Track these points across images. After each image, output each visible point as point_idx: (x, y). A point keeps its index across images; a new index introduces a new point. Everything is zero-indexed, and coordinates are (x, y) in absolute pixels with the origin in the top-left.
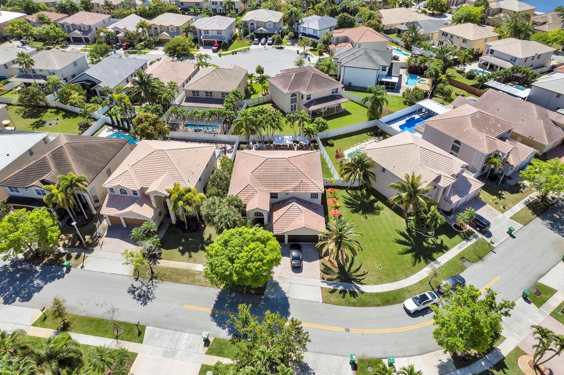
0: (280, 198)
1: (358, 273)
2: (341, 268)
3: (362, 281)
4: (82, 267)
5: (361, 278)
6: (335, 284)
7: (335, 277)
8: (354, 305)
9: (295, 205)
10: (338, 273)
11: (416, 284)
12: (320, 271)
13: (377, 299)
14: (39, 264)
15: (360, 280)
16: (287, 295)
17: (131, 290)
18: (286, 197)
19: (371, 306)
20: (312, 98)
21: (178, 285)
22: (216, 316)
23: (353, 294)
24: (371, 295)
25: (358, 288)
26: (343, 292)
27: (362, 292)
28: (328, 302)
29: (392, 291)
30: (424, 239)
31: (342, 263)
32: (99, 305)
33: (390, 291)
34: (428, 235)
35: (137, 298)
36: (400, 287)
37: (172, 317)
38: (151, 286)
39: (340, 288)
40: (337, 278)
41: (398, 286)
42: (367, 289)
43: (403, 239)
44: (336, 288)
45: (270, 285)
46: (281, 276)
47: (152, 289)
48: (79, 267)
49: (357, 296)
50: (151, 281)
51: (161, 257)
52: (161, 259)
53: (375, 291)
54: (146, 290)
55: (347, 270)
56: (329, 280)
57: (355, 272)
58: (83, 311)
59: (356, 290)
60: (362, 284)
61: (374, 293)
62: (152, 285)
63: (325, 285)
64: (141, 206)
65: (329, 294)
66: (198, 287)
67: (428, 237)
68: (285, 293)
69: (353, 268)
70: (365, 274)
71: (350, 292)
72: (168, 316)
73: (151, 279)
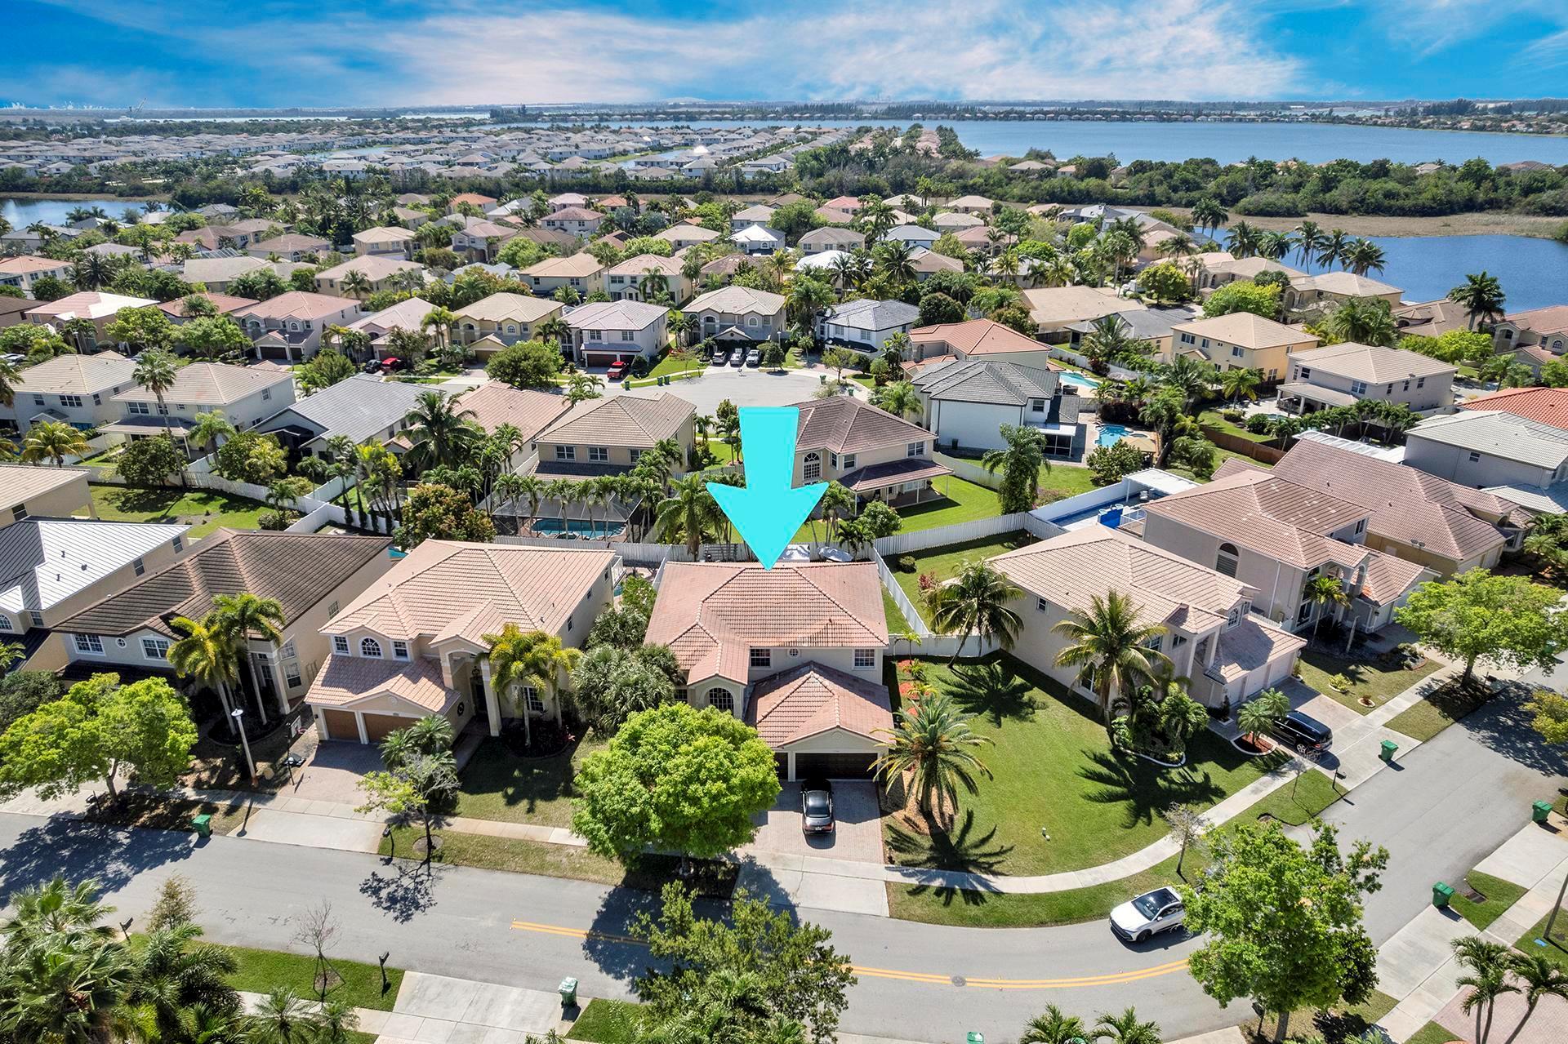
0: (777, 663)
1: (986, 849)
2: (940, 836)
3: (995, 868)
4: (242, 833)
5: (993, 860)
6: (922, 873)
7: (924, 857)
8: (976, 922)
9: (814, 679)
10: (931, 848)
11: (1141, 874)
12: (881, 843)
13: (1037, 909)
14: (126, 826)
15: (991, 865)
16: (794, 900)
17: (370, 887)
18: (792, 662)
19: (1023, 926)
20: (860, 463)
21: (498, 875)
22: (600, 947)
23: (973, 897)
24: (1023, 899)
25: (986, 885)
26: (946, 893)
27: (998, 894)
28: (905, 915)
29: (1080, 890)
30: (1160, 772)
31: (940, 825)
32: (281, 921)
33: (1074, 891)
34: (1167, 760)
35: (385, 905)
36: (1101, 881)
37: (479, 948)
38: (424, 878)
39: (938, 883)
40: (929, 860)
41: (1095, 879)
42: (1008, 885)
43: (1104, 771)
44: (926, 883)
45: (746, 876)
46: (777, 855)
47: (428, 884)
48: (233, 833)
49: (983, 900)
50: (425, 867)
51: (457, 810)
52: (455, 815)
53: (1031, 891)
54: (412, 886)
55: (954, 841)
56: (905, 864)
57: (976, 846)
58: (234, 936)
59: (981, 889)
60: (995, 874)
61: (1029, 895)
62: (429, 875)
63: (897, 877)
64: (415, 681)
65: (907, 897)
66: (553, 879)
67: (1167, 768)
68: (787, 895)
69: (972, 837)
70: (1005, 852)
71: (964, 892)
72: (466, 947)
73: (427, 861)
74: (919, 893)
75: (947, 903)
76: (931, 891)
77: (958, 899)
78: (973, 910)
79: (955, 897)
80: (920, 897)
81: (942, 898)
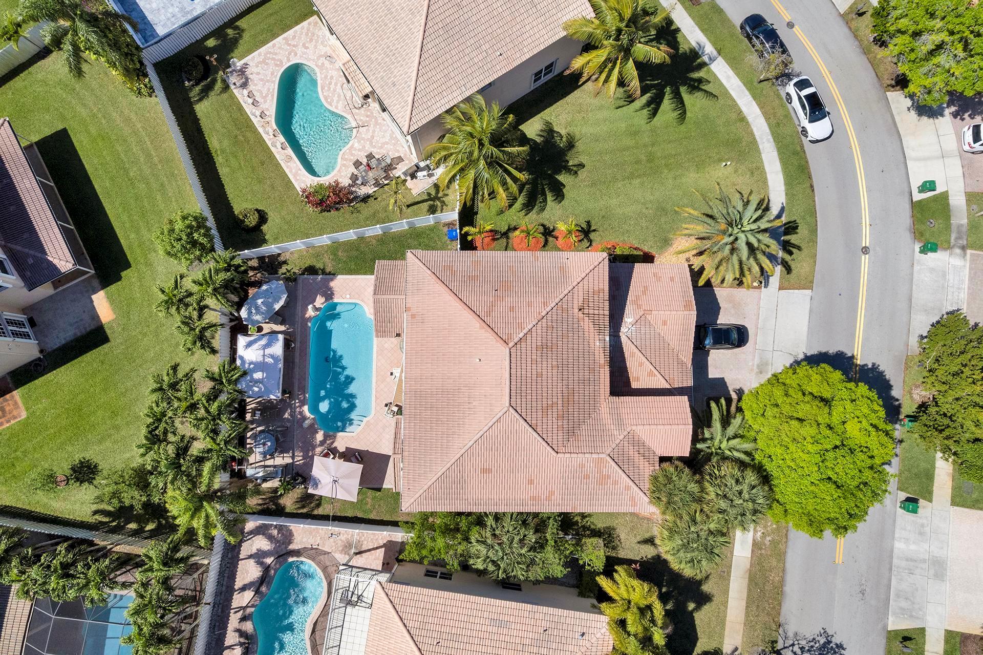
8: (814, 231)
9: (629, 332)
11: (761, 108)
13: (800, 188)
16: (801, 356)
19: (814, 201)
23: (791, 228)
24: (789, 194)
25: (779, 215)
26: (788, 247)
29: (779, 154)
36: (770, 137)
37: (863, 582)
38: (796, 648)
44: (780, 261)
47: (803, 643)
49: (792, 221)
53: (783, 188)
62: (793, 645)
63: (775, 281)
65: (793, 275)
66: (790, 543)
68: (795, 361)
71: (787, 233)
72: (863, 592)
74: (789, 266)
75: (799, 248)
76: (787, 257)
77: (793, 238)
78: (803, 230)
79: (792, 241)
80: (793, 267)
81: (794, 250)
